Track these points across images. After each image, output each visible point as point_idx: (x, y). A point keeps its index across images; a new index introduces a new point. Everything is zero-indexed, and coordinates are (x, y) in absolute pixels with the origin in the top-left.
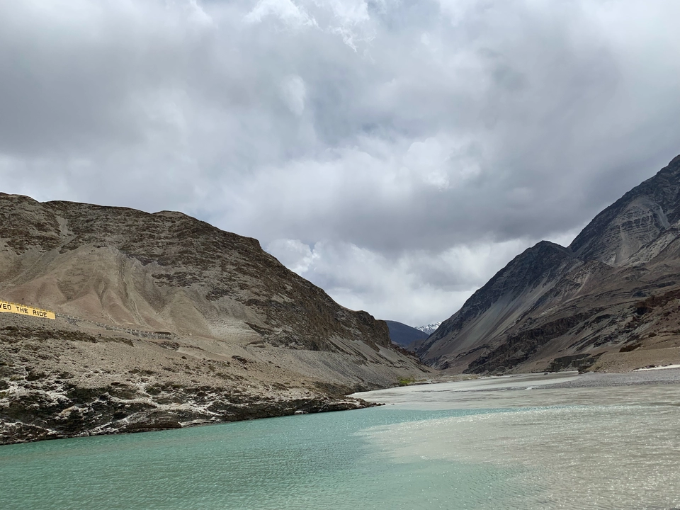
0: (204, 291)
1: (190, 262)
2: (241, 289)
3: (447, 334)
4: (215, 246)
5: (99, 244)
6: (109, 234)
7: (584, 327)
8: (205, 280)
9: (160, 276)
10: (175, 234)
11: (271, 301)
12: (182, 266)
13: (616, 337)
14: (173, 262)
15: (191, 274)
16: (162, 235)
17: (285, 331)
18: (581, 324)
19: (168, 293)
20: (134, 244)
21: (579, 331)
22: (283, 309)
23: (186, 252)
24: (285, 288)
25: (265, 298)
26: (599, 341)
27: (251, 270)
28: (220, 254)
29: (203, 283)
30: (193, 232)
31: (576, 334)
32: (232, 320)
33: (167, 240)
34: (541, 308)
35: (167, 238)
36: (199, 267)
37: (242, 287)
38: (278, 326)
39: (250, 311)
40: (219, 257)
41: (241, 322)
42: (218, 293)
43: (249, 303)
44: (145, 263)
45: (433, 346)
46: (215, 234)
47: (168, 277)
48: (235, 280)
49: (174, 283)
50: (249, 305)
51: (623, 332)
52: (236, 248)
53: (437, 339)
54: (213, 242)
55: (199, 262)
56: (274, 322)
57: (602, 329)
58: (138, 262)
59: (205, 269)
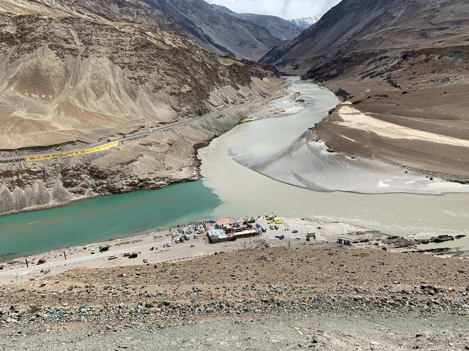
0: (152, 88)
1: (143, 69)
2: (167, 85)
3: (305, 40)
4: (153, 56)
5: (98, 55)
6: (101, 46)
7: (372, 62)
8: (151, 80)
9: (131, 78)
10: (133, 47)
11: (180, 92)
12: (140, 71)
13: (383, 74)
14: (135, 69)
15: (144, 77)
16: (127, 48)
17: (187, 109)
18: (372, 59)
19: (136, 90)
20: (115, 55)
21: (369, 64)
22: (186, 96)
23: (140, 62)
24: (187, 81)
25: (178, 91)
26: (373, 75)
27: (171, 72)
28: (156, 62)
29: (150, 83)
30: (142, 48)
31: (367, 66)
32: (164, 105)
33: (130, 52)
34: (365, 32)
35: (129, 50)
36: (147, 71)
37: (168, 84)
38: (184, 106)
39: (172, 99)
40: (156, 64)
41: (168, 106)
42: (157, 88)
43: (172, 94)
44: (123, 68)
45: (295, 48)
46: (152, 48)
47: (134, 78)
48: (164, 80)
49: (138, 83)
50: (171, 95)
51: (389, 71)
52: (163, 57)
53: (298, 43)
54: (152, 54)
55: (147, 69)
56: (182, 105)
57: (378, 67)
58: (119, 68)
59: (150, 73)
